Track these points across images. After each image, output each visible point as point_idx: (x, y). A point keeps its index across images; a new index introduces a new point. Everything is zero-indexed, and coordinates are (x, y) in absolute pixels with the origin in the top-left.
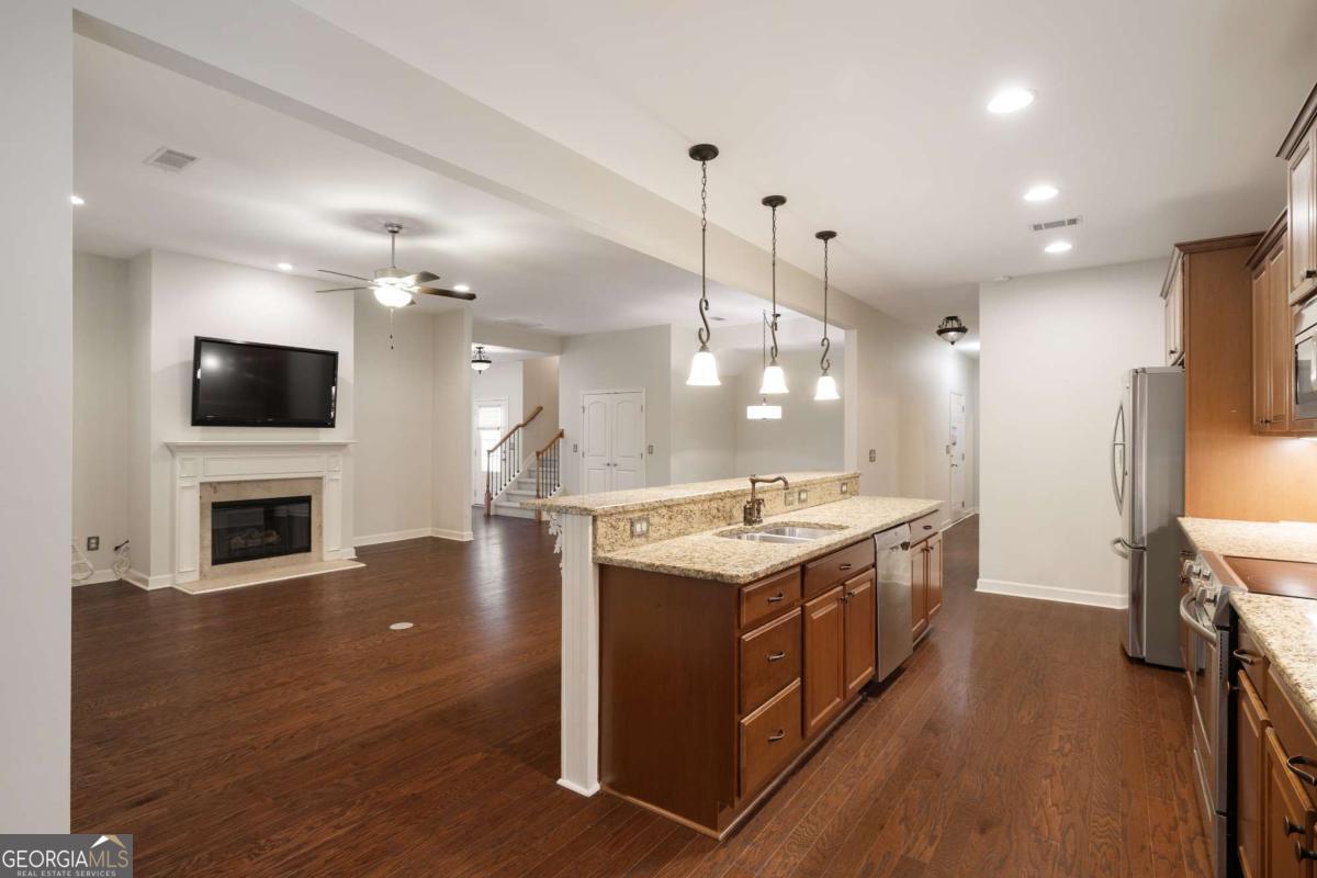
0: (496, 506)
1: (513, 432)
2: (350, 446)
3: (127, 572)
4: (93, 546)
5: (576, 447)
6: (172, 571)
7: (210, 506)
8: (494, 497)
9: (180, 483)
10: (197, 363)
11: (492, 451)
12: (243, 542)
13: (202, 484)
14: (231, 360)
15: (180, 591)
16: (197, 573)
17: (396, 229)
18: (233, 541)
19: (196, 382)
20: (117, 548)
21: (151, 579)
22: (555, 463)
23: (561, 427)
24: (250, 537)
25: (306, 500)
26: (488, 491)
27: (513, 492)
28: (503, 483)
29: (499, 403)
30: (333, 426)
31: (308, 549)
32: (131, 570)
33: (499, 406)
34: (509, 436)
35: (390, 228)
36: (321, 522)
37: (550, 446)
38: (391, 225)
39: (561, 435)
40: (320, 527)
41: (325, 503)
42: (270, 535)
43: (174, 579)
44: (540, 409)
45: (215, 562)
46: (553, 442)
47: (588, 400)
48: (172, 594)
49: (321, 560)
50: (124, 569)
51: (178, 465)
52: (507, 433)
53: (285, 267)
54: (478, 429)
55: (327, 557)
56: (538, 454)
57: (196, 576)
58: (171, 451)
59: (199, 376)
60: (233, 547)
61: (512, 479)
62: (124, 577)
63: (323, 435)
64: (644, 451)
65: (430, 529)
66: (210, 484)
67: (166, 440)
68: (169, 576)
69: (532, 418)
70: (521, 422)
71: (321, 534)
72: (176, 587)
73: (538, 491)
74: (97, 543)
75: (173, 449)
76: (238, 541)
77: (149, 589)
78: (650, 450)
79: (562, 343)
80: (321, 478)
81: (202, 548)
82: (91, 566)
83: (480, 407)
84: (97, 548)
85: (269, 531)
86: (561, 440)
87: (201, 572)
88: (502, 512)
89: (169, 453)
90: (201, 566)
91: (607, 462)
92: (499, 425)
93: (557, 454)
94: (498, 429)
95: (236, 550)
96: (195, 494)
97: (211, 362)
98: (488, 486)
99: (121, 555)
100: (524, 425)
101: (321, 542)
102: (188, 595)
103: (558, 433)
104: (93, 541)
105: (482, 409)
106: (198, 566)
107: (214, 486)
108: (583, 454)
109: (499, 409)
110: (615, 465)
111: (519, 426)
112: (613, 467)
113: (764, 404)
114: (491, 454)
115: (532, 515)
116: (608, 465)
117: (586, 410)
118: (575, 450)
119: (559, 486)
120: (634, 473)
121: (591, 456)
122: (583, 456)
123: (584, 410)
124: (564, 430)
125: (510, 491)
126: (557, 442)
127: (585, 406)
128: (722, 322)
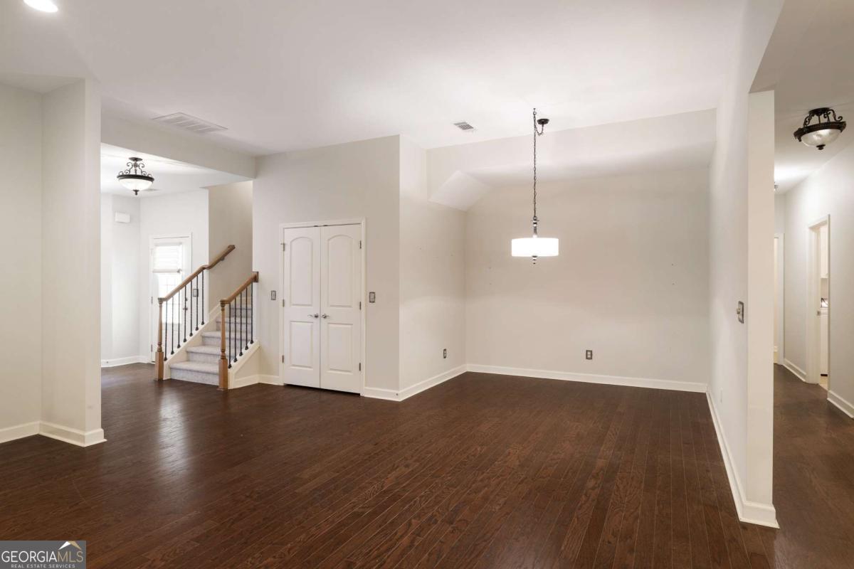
0: (171, 369)
1: (196, 275)
5: (274, 295)
8: (169, 356)
11: (166, 299)
22: (248, 313)
23: (255, 269)
26: (160, 350)
27: (194, 349)
28: (176, 344)
29: (181, 240)
33: (181, 243)
34: (190, 280)
37: (240, 292)
39: (256, 279)
44: (232, 248)
46: (245, 287)
47: (289, 235)
52: (190, 274)
54: (154, 272)
56: (223, 303)
61: (195, 332)
64: (364, 298)
69: (222, 258)
70: (206, 263)
73: (223, 351)
78: (372, 298)
79: (257, 163)
83: (157, 245)
86: (254, 284)
88: (178, 376)
91: (314, 313)
92: (179, 268)
94: (178, 272)
98: (160, 344)
100: (210, 267)
103: (253, 275)
105: (158, 248)
108: (284, 303)
109: (180, 248)
110: (325, 317)
111: (203, 269)
112: (322, 319)
113: (535, 236)
114: (164, 303)
115: (215, 381)
116: (316, 317)
117: (287, 248)
118: (274, 298)
119: (252, 342)
120: (350, 326)
121: (294, 305)
122: (284, 306)
123: (284, 247)
124: (258, 273)
125: (189, 349)
126: (249, 287)
127: (285, 242)
128: (468, 133)
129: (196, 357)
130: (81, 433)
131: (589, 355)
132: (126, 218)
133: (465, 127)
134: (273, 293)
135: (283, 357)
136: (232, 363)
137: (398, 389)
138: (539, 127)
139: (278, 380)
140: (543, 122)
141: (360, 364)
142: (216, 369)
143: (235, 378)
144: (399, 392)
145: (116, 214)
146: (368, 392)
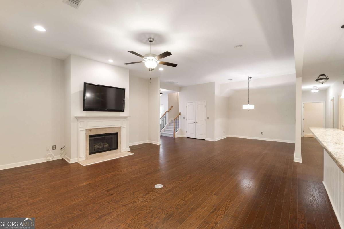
0: (162, 133)
1: (165, 113)
2: (129, 117)
3: (64, 156)
4: (54, 148)
5: (184, 118)
6: (77, 156)
7: (89, 136)
8: (161, 131)
9: (80, 129)
10: (84, 95)
12: (98, 146)
13: (86, 129)
14: (93, 94)
15: (80, 164)
16: (85, 157)
17: (152, 40)
18: (95, 146)
19: (84, 100)
20: (61, 149)
21: (71, 160)
22: (178, 121)
23: (180, 112)
24: (100, 145)
25: (116, 134)
28: (163, 127)
30: (124, 111)
31: (116, 148)
32: (65, 156)
33: (161, 106)
34: (164, 114)
35: (150, 40)
36: (120, 140)
38: (150, 38)
39: (180, 114)
40: (120, 142)
41: (121, 134)
42: (106, 144)
43: (78, 160)
44: (172, 107)
45: (90, 153)
46: (178, 116)
47: (188, 104)
48: (77, 165)
49: (120, 152)
50: (64, 155)
51: (79, 124)
53: (111, 61)
55: (122, 151)
56: (174, 119)
57: (85, 159)
58: (77, 119)
59: (85, 98)
60: (95, 148)
61: (165, 126)
62: (63, 158)
63: (121, 114)
64: (206, 118)
65: (147, 141)
66: (89, 129)
67: (76, 116)
68: (76, 158)
69: (170, 109)
71: (120, 144)
72: (79, 163)
73: (174, 129)
74: (56, 147)
75: (77, 118)
76: (97, 146)
77: (70, 163)
78: (208, 118)
79: (180, 89)
80: (120, 127)
81: (86, 149)
82: (53, 155)
84: (55, 149)
85: (106, 143)
87: (86, 157)
88: (163, 135)
89: (76, 120)
90: (86, 155)
92: (161, 111)
93: (179, 119)
95: (96, 149)
96: (84, 132)
97: (88, 95)
99: (62, 151)
100: (168, 111)
101: (120, 146)
102: (82, 166)
104: (54, 147)
106: (85, 155)
107: (90, 130)
108: (187, 119)
110: (196, 122)
111: (167, 112)
113: (248, 105)
115: (172, 136)
116: (194, 122)
117: (188, 107)
119: (179, 128)
120: (203, 125)
121: (189, 120)
125: (165, 129)
128: (231, 81)
129: (166, 131)
130: (157, 142)
131: (262, 133)
133: (231, 80)
135: (186, 131)
136: (176, 132)
137: (214, 139)
138: (249, 79)
139: (185, 136)
140: (250, 78)
141: (205, 133)
142: (173, 133)
143: (177, 135)
144: (215, 139)
146: (207, 139)
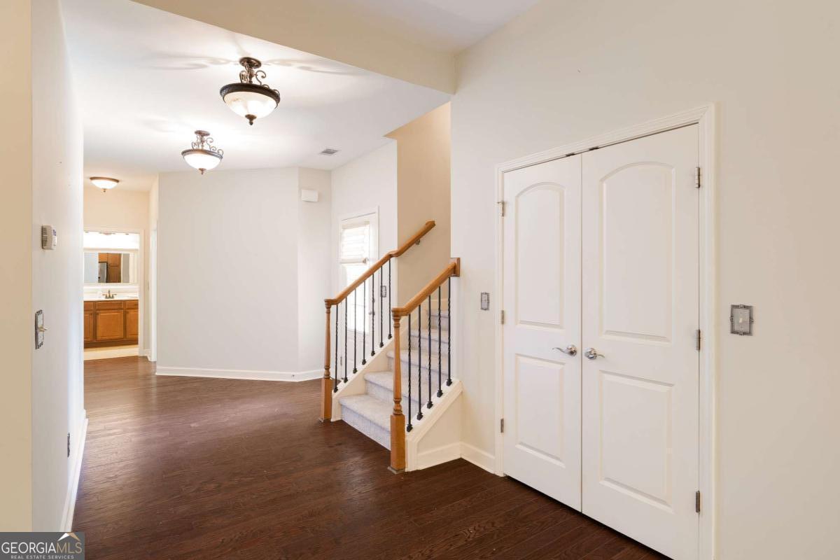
0: (341, 405)
1: (379, 265)
5: (485, 302)
8: (341, 384)
11: (335, 302)
23: (454, 254)
27: (373, 378)
29: (366, 218)
33: (367, 223)
34: (371, 273)
37: (427, 294)
39: (455, 271)
44: (432, 225)
46: (437, 285)
47: (511, 186)
52: (377, 261)
54: (342, 262)
56: (397, 314)
61: (378, 349)
64: (713, 324)
69: (416, 240)
70: (394, 248)
73: (398, 401)
78: (741, 320)
83: (344, 229)
86: (453, 279)
88: (349, 419)
91: (567, 346)
92: (366, 256)
94: (365, 261)
100: (398, 254)
103: (451, 264)
105: (346, 232)
108: (503, 317)
109: (366, 229)
110: (593, 356)
111: (390, 256)
112: (586, 359)
114: (333, 308)
116: (572, 353)
117: (509, 209)
118: (485, 307)
119: (449, 383)
120: (664, 389)
121: (523, 322)
122: (503, 322)
123: (503, 209)
124: (459, 259)
125: (367, 377)
126: (444, 286)
127: (505, 200)
129: (376, 390)
132: (313, 196)
134: (485, 297)
135: (502, 421)
136: (414, 421)
139: (494, 463)
141: (698, 495)
143: (418, 451)
145: (303, 191)
